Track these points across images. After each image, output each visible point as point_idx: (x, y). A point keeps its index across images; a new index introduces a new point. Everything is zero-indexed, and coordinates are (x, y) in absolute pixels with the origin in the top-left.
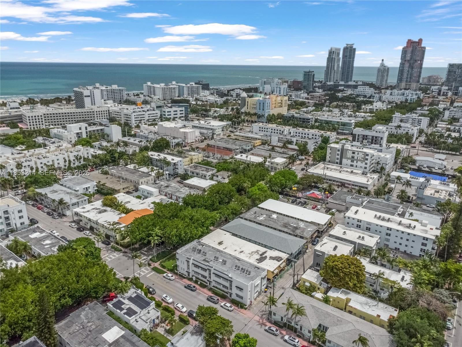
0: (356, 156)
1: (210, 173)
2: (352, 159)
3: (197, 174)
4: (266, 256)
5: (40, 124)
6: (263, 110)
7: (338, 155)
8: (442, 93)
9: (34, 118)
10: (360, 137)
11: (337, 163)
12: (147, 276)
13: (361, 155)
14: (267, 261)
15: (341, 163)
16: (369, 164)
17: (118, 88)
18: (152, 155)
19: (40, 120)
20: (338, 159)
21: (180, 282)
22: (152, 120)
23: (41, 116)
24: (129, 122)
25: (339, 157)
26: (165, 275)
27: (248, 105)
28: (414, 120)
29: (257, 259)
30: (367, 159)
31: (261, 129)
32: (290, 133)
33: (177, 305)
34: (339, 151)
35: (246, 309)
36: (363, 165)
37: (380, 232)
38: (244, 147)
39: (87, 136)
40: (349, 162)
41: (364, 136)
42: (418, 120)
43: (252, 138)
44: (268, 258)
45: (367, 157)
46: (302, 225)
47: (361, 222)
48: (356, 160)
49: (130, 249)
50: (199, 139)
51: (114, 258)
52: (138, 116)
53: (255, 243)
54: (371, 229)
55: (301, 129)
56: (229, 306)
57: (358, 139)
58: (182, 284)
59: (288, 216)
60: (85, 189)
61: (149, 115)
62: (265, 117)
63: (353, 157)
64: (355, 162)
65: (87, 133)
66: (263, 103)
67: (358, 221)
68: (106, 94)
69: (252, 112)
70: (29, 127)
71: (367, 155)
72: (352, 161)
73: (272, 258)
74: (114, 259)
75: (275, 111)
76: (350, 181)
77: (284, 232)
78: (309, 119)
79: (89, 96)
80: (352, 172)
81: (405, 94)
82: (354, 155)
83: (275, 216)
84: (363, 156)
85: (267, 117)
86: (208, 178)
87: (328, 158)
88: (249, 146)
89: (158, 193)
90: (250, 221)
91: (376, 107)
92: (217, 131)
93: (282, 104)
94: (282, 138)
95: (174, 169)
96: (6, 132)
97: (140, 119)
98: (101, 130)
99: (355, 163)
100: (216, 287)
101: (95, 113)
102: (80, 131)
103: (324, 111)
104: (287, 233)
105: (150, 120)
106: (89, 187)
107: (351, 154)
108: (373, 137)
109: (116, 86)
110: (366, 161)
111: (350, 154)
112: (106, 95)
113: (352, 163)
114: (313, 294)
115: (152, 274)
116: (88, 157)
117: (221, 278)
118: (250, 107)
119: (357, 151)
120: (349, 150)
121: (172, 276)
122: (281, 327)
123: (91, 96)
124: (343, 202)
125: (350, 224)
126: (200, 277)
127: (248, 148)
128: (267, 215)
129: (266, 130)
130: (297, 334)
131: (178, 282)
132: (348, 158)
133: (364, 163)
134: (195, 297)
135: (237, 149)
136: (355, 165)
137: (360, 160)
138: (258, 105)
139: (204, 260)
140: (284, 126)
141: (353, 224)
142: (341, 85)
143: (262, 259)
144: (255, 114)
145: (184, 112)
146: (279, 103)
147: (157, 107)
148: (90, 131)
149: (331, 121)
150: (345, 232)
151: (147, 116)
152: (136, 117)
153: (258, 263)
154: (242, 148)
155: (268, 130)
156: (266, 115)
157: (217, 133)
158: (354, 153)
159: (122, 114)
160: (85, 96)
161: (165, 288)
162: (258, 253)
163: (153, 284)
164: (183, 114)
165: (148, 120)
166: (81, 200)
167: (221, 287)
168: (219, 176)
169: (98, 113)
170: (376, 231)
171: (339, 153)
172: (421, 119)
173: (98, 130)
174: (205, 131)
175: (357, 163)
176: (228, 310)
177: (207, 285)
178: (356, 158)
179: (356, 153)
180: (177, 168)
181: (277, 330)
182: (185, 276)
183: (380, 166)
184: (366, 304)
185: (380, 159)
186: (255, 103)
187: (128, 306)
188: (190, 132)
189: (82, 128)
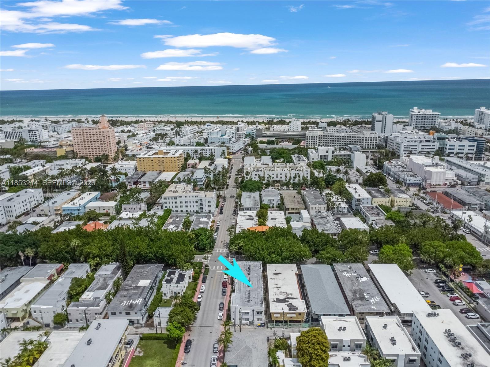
1: (376, 218)
3: (365, 216)
4: (288, 301)
5: (314, 144)
9: (311, 138)
12: (217, 271)
14: (283, 304)
17: (432, 113)
18: (350, 187)
19: (315, 140)
22: (425, 153)
23: (317, 137)
29: (278, 299)
39: (332, 159)
44: (288, 303)
46: (374, 300)
47: (422, 328)
51: (221, 251)
52: (408, 147)
54: (428, 343)
60: (270, 201)
61: (423, 147)
65: (333, 156)
67: (421, 325)
70: (306, 145)
73: (290, 305)
79: (380, 121)
83: (364, 279)
92: (486, 177)
95: (356, 205)
96: (287, 147)
97: (410, 149)
98: (349, 155)
101: (365, 139)
102: (327, 154)
105: (422, 153)
109: (431, 111)
116: (307, 177)
123: (383, 122)
128: (359, 275)
134: (217, 299)
141: (417, 327)
143: (282, 301)
145: (475, 148)
147: (439, 139)
148: (337, 155)
150: (385, 326)
151: (420, 147)
153: (274, 301)
159: (395, 143)
160: (377, 121)
161: (213, 283)
162: (287, 296)
164: (473, 150)
166: (253, 207)
169: (367, 139)
173: (345, 155)
187: (173, 277)
189: (329, 152)
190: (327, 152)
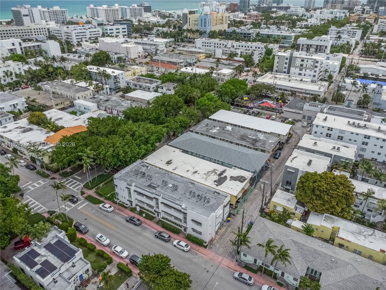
0: (305, 63)
1: (154, 85)
2: (301, 67)
3: (140, 87)
4: (226, 177)
6: (205, 26)
7: (286, 63)
8: (365, 12)
10: (305, 46)
11: (285, 72)
12: (79, 208)
13: (310, 63)
14: (228, 182)
15: (288, 72)
16: (318, 72)
17: (60, 10)
18: (90, 69)
20: (285, 68)
21: (120, 214)
22: (94, 38)
24: (71, 40)
25: (287, 66)
26: (101, 206)
27: (189, 22)
28: (349, 32)
29: (215, 181)
30: (316, 67)
31: (204, 44)
32: (233, 46)
33: (116, 249)
34: (287, 59)
35: (206, 247)
36: (312, 73)
37: (355, 141)
38: (189, 61)
39: (22, 52)
40: (297, 71)
41: (308, 45)
42: (352, 32)
43: (195, 52)
44: (229, 178)
45: (316, 64)
46: (261, 137)
47: (332, 130)
48: (304, 68)
49: (60, 175)
50: (142, 55)
51: (38, 186)
52: (79, 34)
53: (210, 160)
54: (343, 138)
55: (244, 43)
56: (184, 245)
57: (302, 49)
58: (123, 217)
59: (244, 128)
60: (13, 106)
61: (91, 33)
62: (207, 34)
63: (302, 65)
64: (304, 70)
65: (21, 49)
66: (205, 19)
67: (328, 130)
68: (48, 15)
69: (194, 28)
71: (317, 62)
72: (301, 70)
73: (232, 178)
74: (38, 188)
75: (217, 28)
76: (302, 89)
77: (241, 145)
78: (250, 34)
79: (27, 15)
80: (301, 80)
81: (334, 12)
82: (303, 63)
83: (229, 128)
84: (312, 63)
85: (209, 34)
86: (151, 89)
87: (275, 68)
88: (193, 60)
89: (96, 108)
90: (202, 134)
91: (311, 22)
92: (160, 46)
93: (222, 21)
94: (226, 51)
95: (115, 83)
97: (81, 37)
98: (38, 46)
99: (303, 72)
100: (166, 219)
101: (33, 31)
102: (14, 47)
103: (262, 28)
104: (246, 146)
105: (92, 39)
106: (17, 104)
107: (300, 62)
108: (317, 46)
109: (58, 7)
110: (315, 69)
111: (298, 62)
112: (49, 17)
113: (300, 72)
114: (289, 222)
115: (85, 204)
116: (21, 73)
117: (173, 209)
118: (192, 24)
119: (307, 58)
120: (298, 58)
121: (110, 207)
122: (255, 272)
123: (30, 15)
124: (300, 110)
125: (318, 133)
126: (145, 206)
127: (192, 62)
128: (220, 127)
129: (209, 45)
130: (278, 281)
131: (117, 214)
132: (297, 67)
133: (313, 71)
134: (140, 234)
135: (182, 63)
136: (303, 74)
137: (309, 68)
138: (200, 22)
139: (150, 186)
140: (227, 41)
141: (322, 133)
142: (274, 7)
143: (221, 180)
144: (197, 31)
145: (126, 30)
146: (220, 20)
147: (99, 25)
148: (25, 48)
149: (272, 35)
150: (315, 143)
151: (89, 33)
152: (77, 34)
153: (217, 185)
154: (187, 62)
155: (211, 45)
156: (208, 32)
157: (160, 49)
158: (303, 61)
159: (62, 32)
160: (24, 16)
161: (101, 224)
162: (216, 173)
163: (86, 219)
164: (125, 32)
165: (90, 38)
166: (4, 118)
167: (173, 219)
168: (164, 88)
169: (36, 31)
170: (350, 140)
171: (287, 61)
172: (356, 31)
173: (34, 46)
174: (148, 47)
175: (305, 71)
176: (183, 250)
177: (155, 216)
178: (304, 66)
179: (306, 60)
180: (119, 82)
181: (250, 278)
182: (127, 206)
183: (328, 74)
184: (360, 233)
185: (328, 67)
186: (197, 19)
187: (44, 259)
188: (132, 47)
189: (15, 44)
190: (13, 44)
